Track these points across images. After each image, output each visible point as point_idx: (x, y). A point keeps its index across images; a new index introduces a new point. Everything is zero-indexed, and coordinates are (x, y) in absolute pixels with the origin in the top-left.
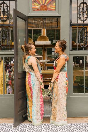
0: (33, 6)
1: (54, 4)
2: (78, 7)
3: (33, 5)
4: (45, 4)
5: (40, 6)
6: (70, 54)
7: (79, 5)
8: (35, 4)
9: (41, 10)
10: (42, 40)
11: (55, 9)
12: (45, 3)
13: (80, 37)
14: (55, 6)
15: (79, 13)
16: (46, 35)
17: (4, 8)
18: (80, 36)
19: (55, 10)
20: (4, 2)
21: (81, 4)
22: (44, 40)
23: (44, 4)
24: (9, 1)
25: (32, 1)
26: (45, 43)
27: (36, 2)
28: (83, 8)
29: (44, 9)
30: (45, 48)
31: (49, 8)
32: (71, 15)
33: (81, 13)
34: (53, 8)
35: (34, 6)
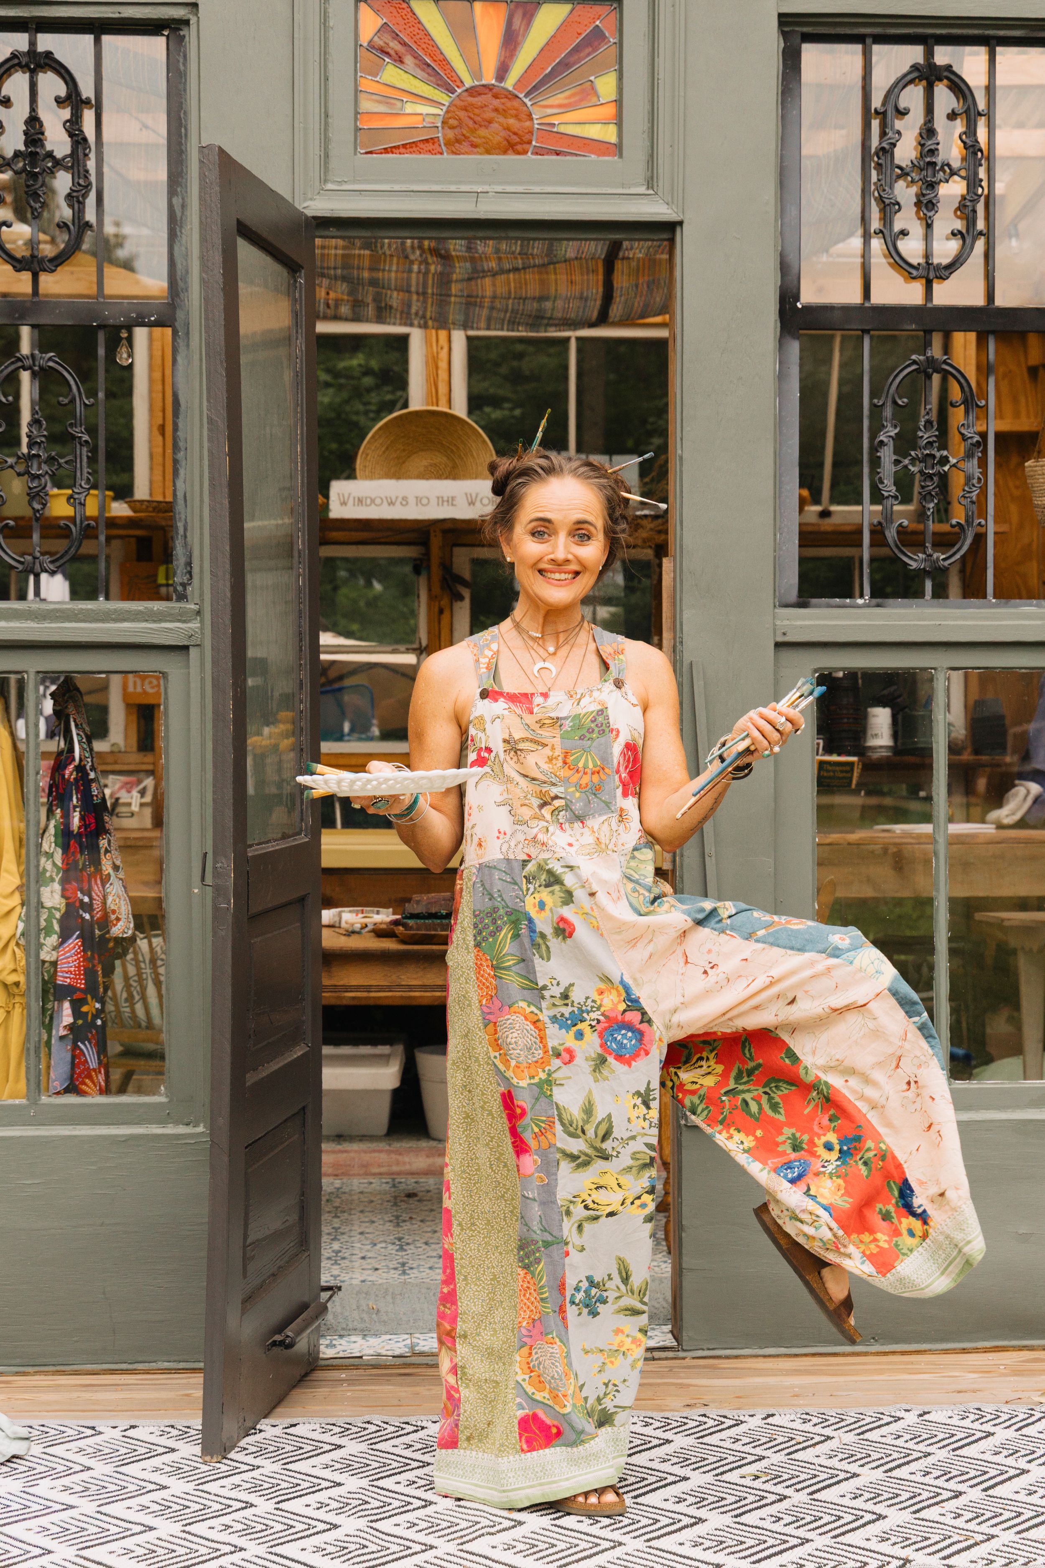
0: (366, 105)
1: (606, 85)
2: (875, 124)
3: (366, 84)
4: (509, 83)
5: (444, 99)
6: (778, 645)
7: (876, 102)
8: (391, 74)
9: (455, 145)
10: (421, 461)
11: (609, 134)
12: (502, 72)
13: (887, 455)
14: (619, 102)
15: (880, 187)
16: (460, 408)
17: (33, 122)
18: (897, 438)
19: (618, 149)
20: (33, 43)
21: (903, 83)
22: (440, 459)
23: (489, 78)
24: (97, 42)
25: (357, 45)
26: (451, 501)
27: (399, 60)
28: (928, 131)
29: (495, 133)
30: (447, 567)
31: (549, 130)
32: (792, 211)
33: (900, 185)
34: (594, 132)
35: (386, 99)
